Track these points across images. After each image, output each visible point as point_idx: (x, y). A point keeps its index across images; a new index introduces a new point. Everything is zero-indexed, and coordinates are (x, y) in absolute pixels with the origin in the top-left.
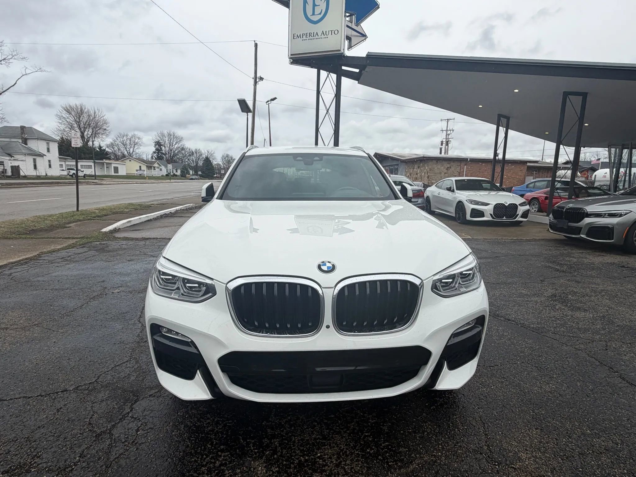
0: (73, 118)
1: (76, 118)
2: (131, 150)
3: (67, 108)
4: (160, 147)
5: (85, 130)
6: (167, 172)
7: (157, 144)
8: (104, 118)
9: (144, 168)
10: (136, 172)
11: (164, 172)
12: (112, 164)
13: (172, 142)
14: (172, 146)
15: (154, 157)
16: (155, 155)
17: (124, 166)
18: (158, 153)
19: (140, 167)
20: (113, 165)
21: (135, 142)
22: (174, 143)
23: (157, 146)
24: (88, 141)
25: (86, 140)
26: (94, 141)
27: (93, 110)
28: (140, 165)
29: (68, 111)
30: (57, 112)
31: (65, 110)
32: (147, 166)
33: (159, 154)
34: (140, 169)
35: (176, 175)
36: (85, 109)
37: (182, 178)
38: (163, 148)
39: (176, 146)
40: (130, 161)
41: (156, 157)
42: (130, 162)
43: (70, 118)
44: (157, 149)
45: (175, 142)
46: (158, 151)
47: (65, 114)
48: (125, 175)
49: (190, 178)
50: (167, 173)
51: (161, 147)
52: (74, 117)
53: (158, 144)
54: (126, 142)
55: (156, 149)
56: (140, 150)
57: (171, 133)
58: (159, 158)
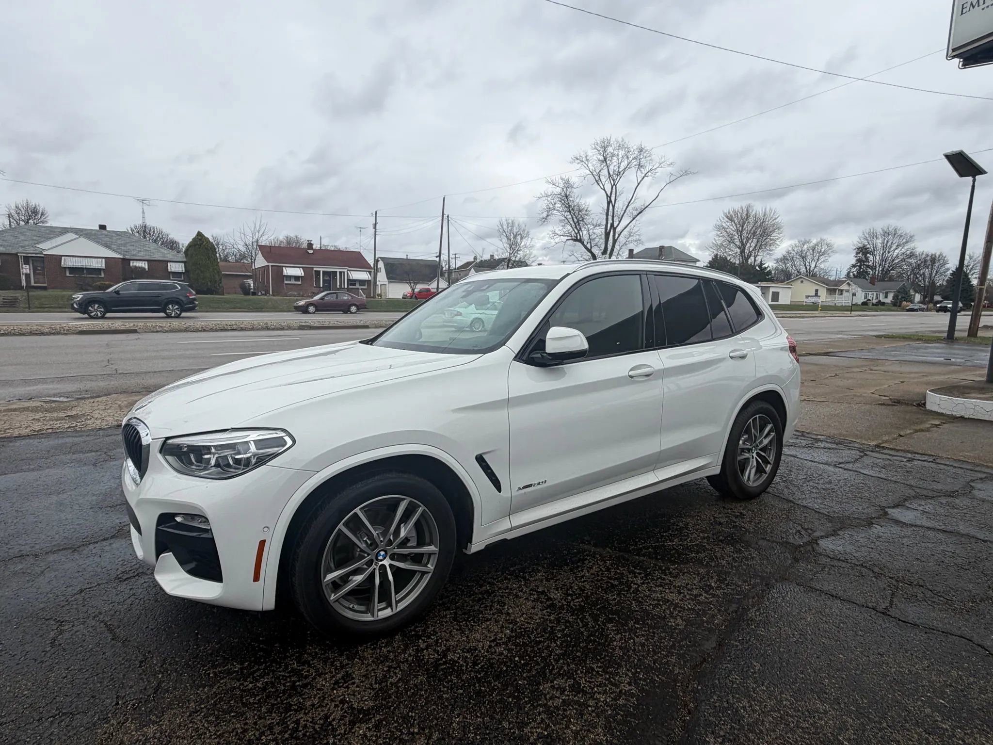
0: (735, 227)
1: (738, 226)
2: (813, 265)
3: (729, 213)
4: (866, 256)
5: (748, 242)
6: (865, 297)
7: (861, 251)
8: (777, 220)
9: (823, 292)
10: (806, 300)
11: (860, 298)
12: (771, 288)
13: (888, 245)
14: (889, 253)
15: (851, 274)
16: (855, 270)
17: (789, 291)
18: (860, 266)
19: (817, 291)
20: (772, 290)
21: (821, 251)
22: (894, 247)
23: (860, 255)
24: (749, 257)
25: (746, 255)
26: (757, 256)
27: (764, 210)
28: (817, 287)
29: (731, 219)
30: (718, 221)
31: (727, 217)
32: (828, 289)
33: (861, 268)
34: (816, 295)
35: (883, 304)
36: (752, 211)
37: (894, 308)
38: (871, 258)
39: (897, 252)
40: (802, 282)
41: (855, 273)
42: (802, 284)
43: (732, 227)
44: (859, 260)
45: (896, 244)
46: (861, 262)
47: (727, 224)
48: (789, 304)
49: (907, 308)
50: (865, 300)
51: (868, 255)
52: (736, 225)
53: (863, 251)
54: (806, 254)
55: (857, 260)
56: (827, 264)
57: (890, 229)
58: (861, 275)
